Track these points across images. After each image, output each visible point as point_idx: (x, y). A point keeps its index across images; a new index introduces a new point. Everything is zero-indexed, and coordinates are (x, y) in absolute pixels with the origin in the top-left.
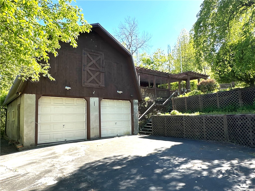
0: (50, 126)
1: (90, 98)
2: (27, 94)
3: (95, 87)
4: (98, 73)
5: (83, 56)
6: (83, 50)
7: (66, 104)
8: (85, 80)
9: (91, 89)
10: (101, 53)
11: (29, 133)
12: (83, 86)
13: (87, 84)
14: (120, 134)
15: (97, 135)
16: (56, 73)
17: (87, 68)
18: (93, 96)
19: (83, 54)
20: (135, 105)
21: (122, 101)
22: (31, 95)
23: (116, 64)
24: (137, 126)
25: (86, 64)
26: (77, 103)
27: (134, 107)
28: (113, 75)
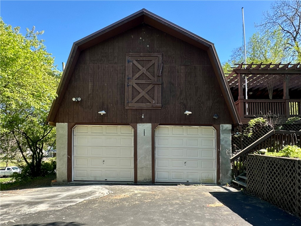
0: (87, 161)
1: (138, 125)
2: (59, 123)
3: (144, 108)
4: (150, 87)
5: (126, 65)
6: (127, 57)
7: (107, 133)
8: (130, 100)
9: (140, 111)
10: (156, 54)
11: (61, 167)
12: (126, 108)
13: (133, 105)
14: (194, 181)
15: (147, 178)
16: (90, 94)
17: (133, 82)
18: (142, 121)
19: (127, 63)
20: (223, 134)
21: (199, 128)
22: (63, 124)
23: (183, 67)
24: (227, 171)
25: (131, 76)
26: (122, 132)
27: (222, 136)
28: (176, 85)
